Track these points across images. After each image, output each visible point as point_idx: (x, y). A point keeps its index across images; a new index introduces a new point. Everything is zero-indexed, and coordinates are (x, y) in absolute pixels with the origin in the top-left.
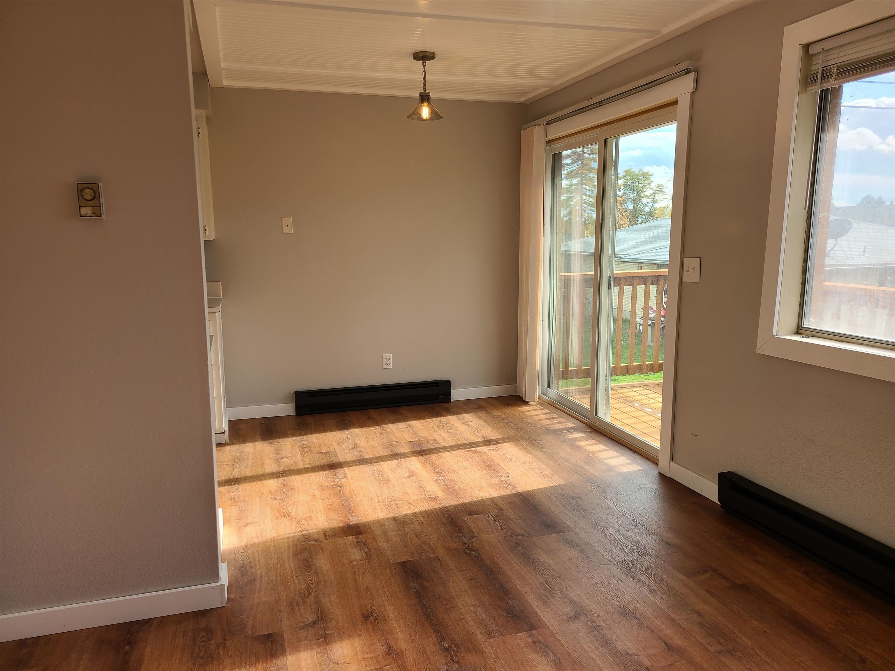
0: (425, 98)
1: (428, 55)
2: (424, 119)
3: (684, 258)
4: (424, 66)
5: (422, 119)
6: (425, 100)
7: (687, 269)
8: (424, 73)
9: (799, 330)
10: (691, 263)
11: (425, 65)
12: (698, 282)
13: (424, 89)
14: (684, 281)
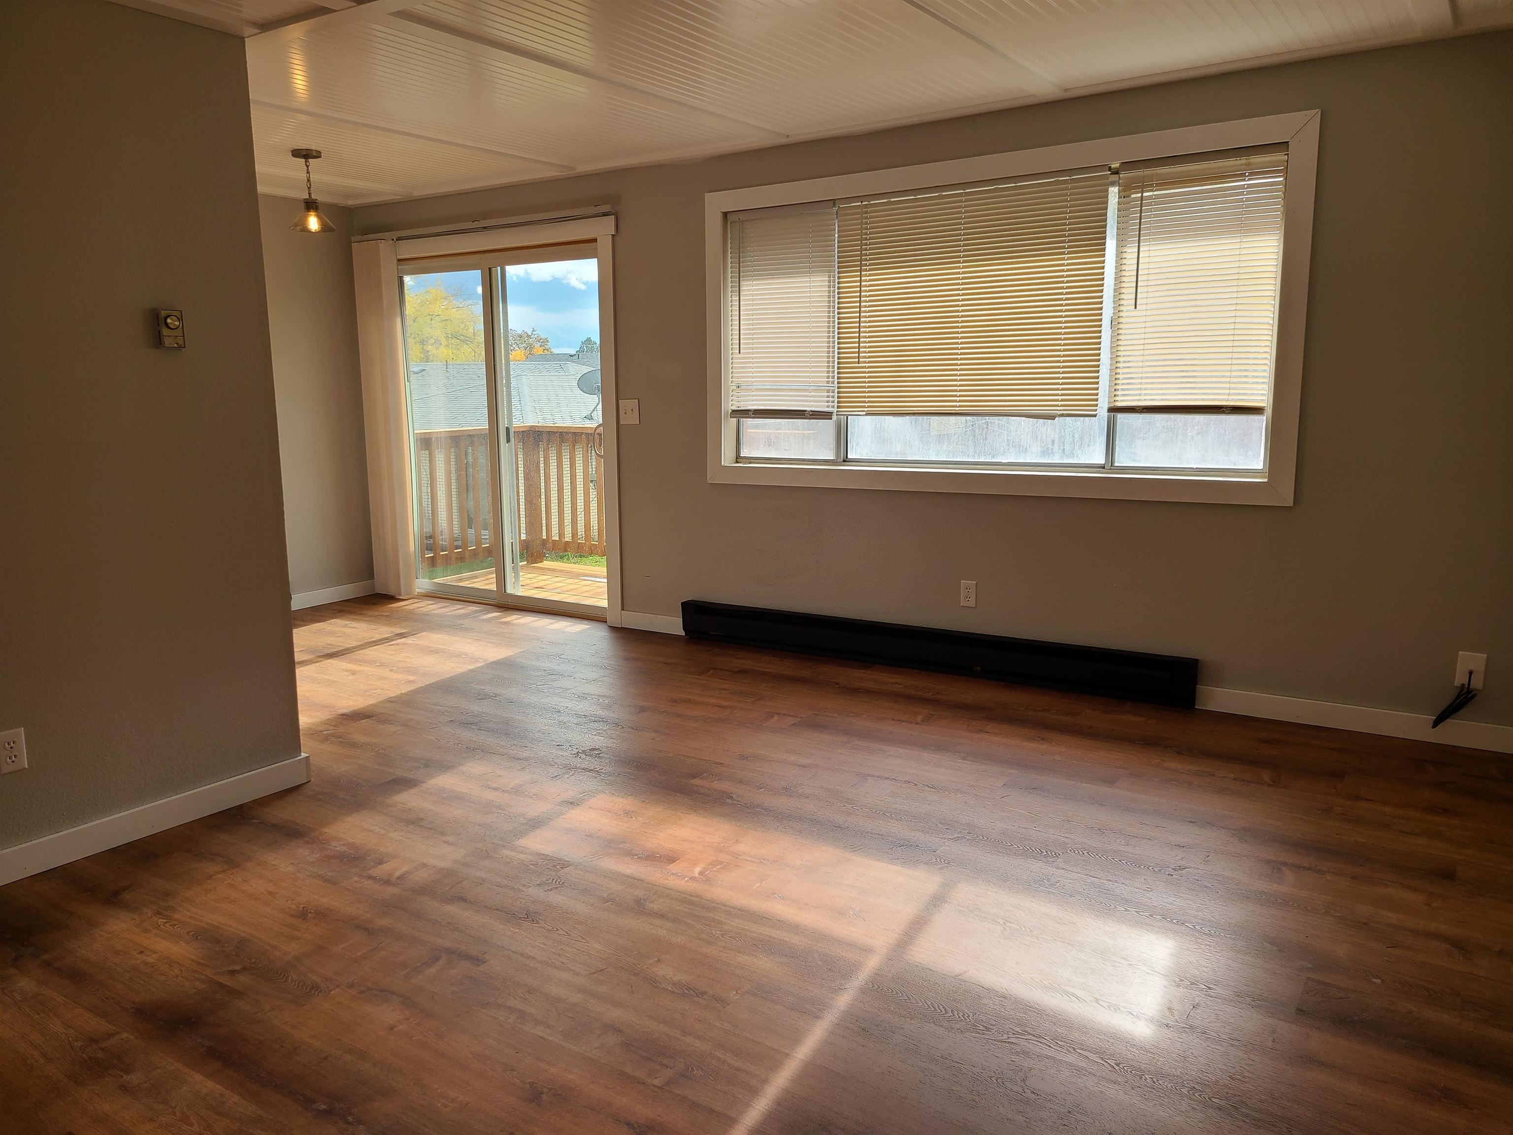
0: (311, 205)
1: (314, 154)
2: (314, 231)
3: (620, 401)
4: (307, 166)
5: (309, 231)
6: (313, 209)
7: (624, 412)
8: (308, 175)
9: (738, 459)
10: (630, 406)
11: (308, 164)
12: (638, 423)
13: (310, 194)
14: (621, 423)
